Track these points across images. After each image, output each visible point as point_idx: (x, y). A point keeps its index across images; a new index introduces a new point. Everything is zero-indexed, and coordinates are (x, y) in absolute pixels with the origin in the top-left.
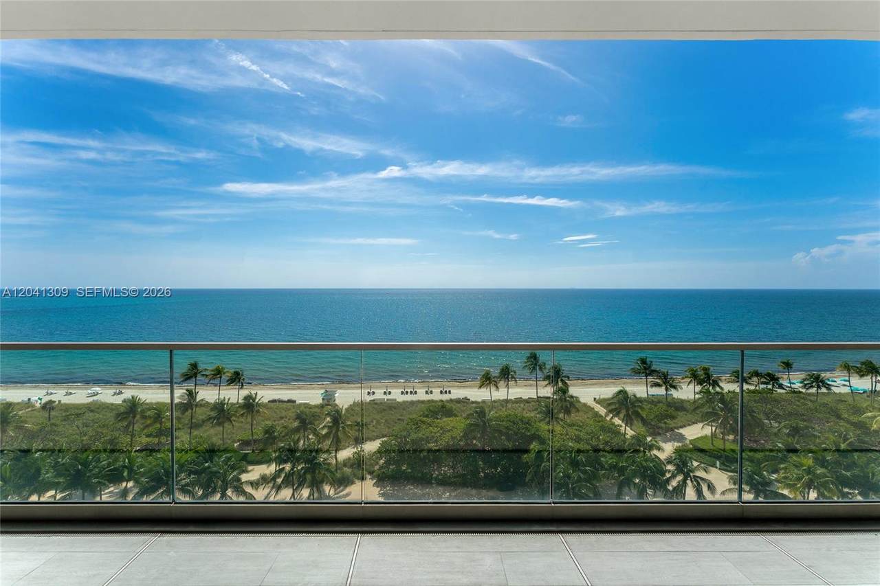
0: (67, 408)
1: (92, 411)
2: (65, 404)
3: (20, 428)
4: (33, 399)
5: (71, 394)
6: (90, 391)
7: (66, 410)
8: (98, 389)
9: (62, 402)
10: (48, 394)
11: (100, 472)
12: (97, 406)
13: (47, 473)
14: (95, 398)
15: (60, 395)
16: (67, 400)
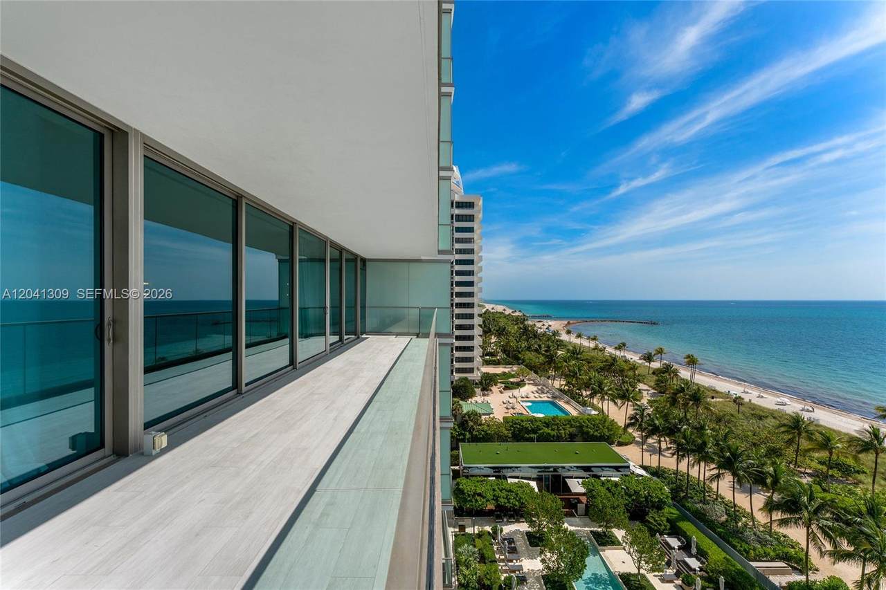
0: (753, 407)
1: (774, 418)
2: (754, 404)
3: (708, 409)
4: (732, 392)
5: (762, 397)
6: (779, 400)
7: (753, 409)
8: (786, 400)
9: (752, 402)
10: (744, 392)
11: (748, 467)
12: (780, 415)
13: (710, 448)
14: (781, 407)
15: (753, 396)
16: (756, 401)
